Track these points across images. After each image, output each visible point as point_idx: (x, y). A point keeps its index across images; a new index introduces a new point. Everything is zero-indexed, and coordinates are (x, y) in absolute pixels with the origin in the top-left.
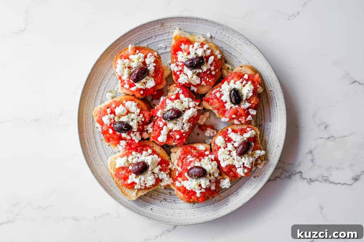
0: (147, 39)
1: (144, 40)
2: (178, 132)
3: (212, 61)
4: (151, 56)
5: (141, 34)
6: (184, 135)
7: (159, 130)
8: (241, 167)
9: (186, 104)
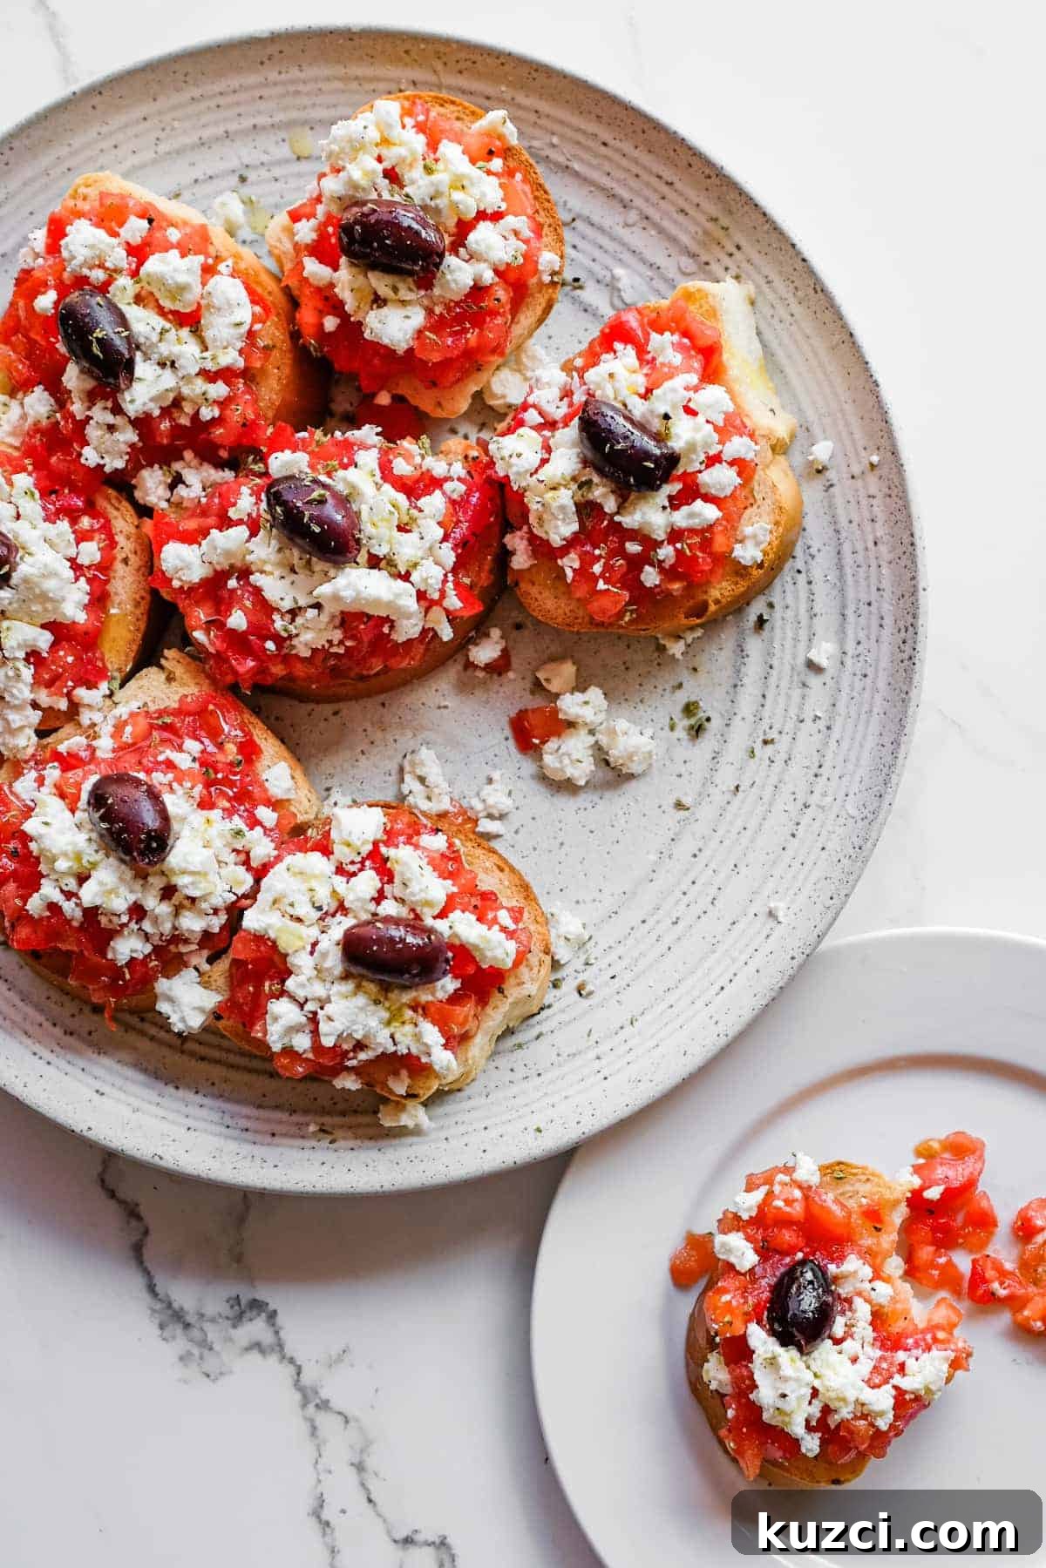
0: (603, 189)
1: (586, 180)
2: (264, 607)
3: (695, 523)
4: (516, 233)
5: (605, 144)
6: (270, 645)
7: (212, 520)
8: (302, 1006)
9: (407, 549)
